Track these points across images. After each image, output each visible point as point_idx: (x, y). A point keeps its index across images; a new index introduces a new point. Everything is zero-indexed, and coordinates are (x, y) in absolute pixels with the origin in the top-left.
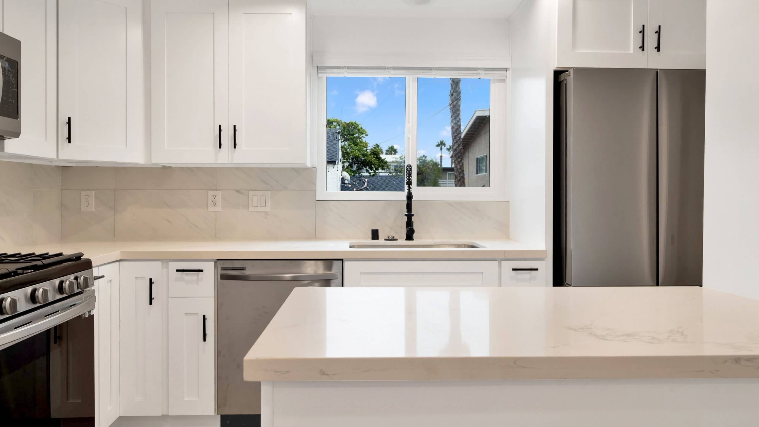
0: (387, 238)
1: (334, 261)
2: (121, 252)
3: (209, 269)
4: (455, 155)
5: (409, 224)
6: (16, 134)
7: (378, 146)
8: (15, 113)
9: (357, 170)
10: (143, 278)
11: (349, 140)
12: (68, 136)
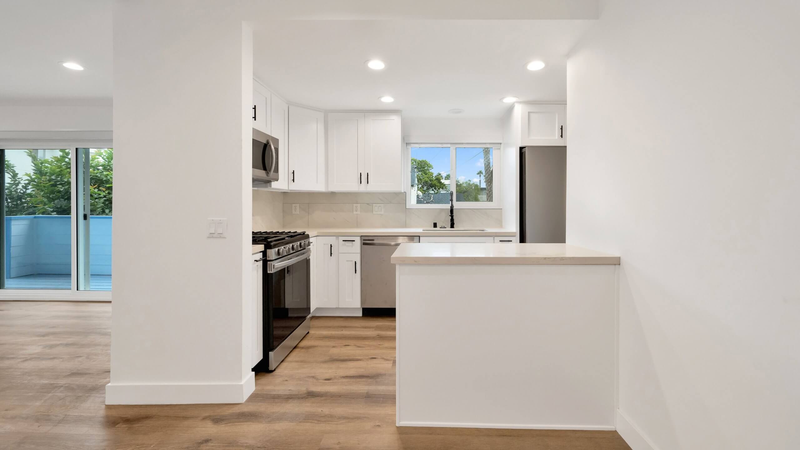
0: (441, 227)
1: (415, 237)
2: (318, 232)
3: (358, 240)
4: (487, 181)
5: (452, 220)
6: (277, 180)
7: (440, 174)
8: (277, 170)
9: (427, 189)
10: (328, 244)
11: (421, 171)
12: (293, 179)
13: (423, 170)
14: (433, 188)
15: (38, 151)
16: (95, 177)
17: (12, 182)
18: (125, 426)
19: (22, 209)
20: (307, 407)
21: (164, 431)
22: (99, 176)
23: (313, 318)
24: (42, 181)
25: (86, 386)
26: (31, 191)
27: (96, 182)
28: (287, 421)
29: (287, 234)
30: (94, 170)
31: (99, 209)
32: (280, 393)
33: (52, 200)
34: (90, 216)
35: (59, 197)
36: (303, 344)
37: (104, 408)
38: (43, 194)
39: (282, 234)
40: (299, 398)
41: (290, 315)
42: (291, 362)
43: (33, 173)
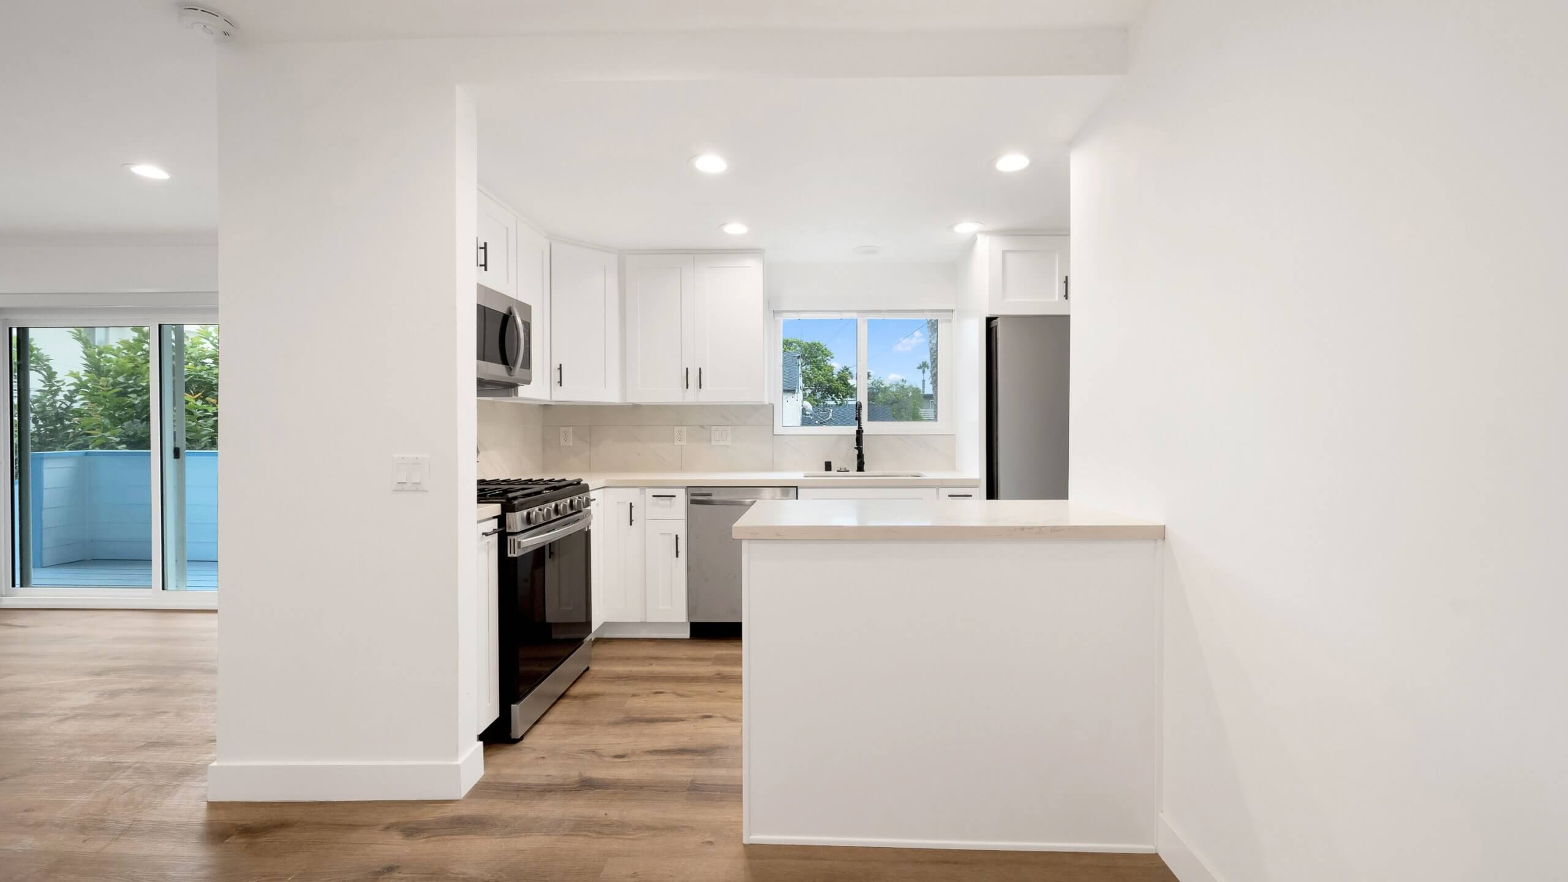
0: (839, 469)
1: (790, 489)
2: (607, 480)
3: (681, 496)
4: (931, 380)
5: (860, 456)
6: (528, 382)
7: (847, 369)
8: (527, 364)
9: (822, 398)
10: (624, 503)
11: (811, 363)
12: (559, 380)
13: (814, 362)
14: (834, 395)
15: (94, 330)
16: (197, 379)
17: (47, 389)
18: (241, 840)
19: (64, 438)
20: (580, 808)
21: (312, 850)
22: (205, 376)
23: (598, 641)
24: (101, 386)
25: (174, 767)
26: (82, 405)
27: (199, 388)
28: (541, 832)
29: (547, 484)
30: (196, 365)
31: (205, 438)
32: (531, 781)
33: (118, 421)
34: (187, 451)
35: (132, 415)
36: (578, 689)
37: (204, 808)
38: (102, 410)
39: (537, 484)
40: (564, 791)
41: (554, 636)
42: (554, 723)
43: (85, 370)
